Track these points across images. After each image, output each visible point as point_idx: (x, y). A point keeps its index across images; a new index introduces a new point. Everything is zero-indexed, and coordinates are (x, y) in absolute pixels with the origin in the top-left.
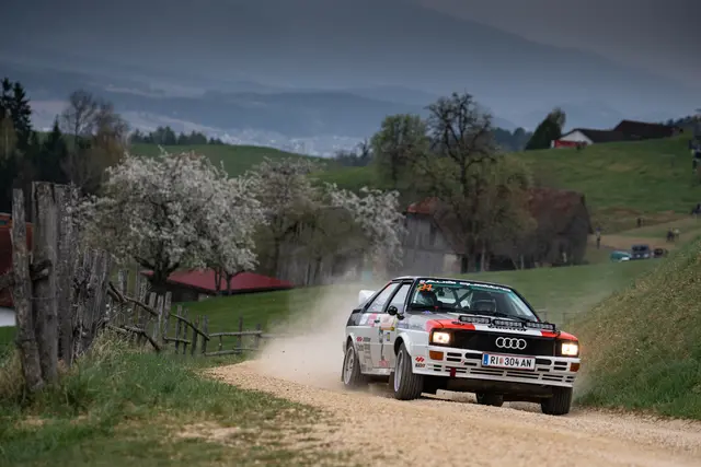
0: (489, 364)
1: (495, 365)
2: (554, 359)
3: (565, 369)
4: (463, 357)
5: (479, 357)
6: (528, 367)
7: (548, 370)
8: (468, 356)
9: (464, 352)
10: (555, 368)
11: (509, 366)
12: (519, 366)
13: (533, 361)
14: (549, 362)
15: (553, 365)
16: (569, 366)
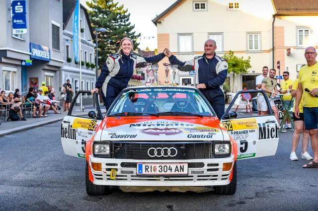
0: (144, 172)
1: (150, 173)
2: (206, 161)
3: (217, 170)
4: (119, 167)
5: (134, 165)
6: (182, 173)
7: (203, 172)
8: (123, 165)
9: (119, 161)
10: (208, 170)
11: (163, 173)
12: (173, 173)
13: (186, 166)
14: (202, 165)
15: (206, 167)
16: (221, 167)
